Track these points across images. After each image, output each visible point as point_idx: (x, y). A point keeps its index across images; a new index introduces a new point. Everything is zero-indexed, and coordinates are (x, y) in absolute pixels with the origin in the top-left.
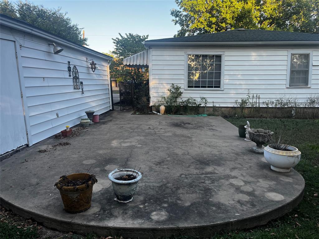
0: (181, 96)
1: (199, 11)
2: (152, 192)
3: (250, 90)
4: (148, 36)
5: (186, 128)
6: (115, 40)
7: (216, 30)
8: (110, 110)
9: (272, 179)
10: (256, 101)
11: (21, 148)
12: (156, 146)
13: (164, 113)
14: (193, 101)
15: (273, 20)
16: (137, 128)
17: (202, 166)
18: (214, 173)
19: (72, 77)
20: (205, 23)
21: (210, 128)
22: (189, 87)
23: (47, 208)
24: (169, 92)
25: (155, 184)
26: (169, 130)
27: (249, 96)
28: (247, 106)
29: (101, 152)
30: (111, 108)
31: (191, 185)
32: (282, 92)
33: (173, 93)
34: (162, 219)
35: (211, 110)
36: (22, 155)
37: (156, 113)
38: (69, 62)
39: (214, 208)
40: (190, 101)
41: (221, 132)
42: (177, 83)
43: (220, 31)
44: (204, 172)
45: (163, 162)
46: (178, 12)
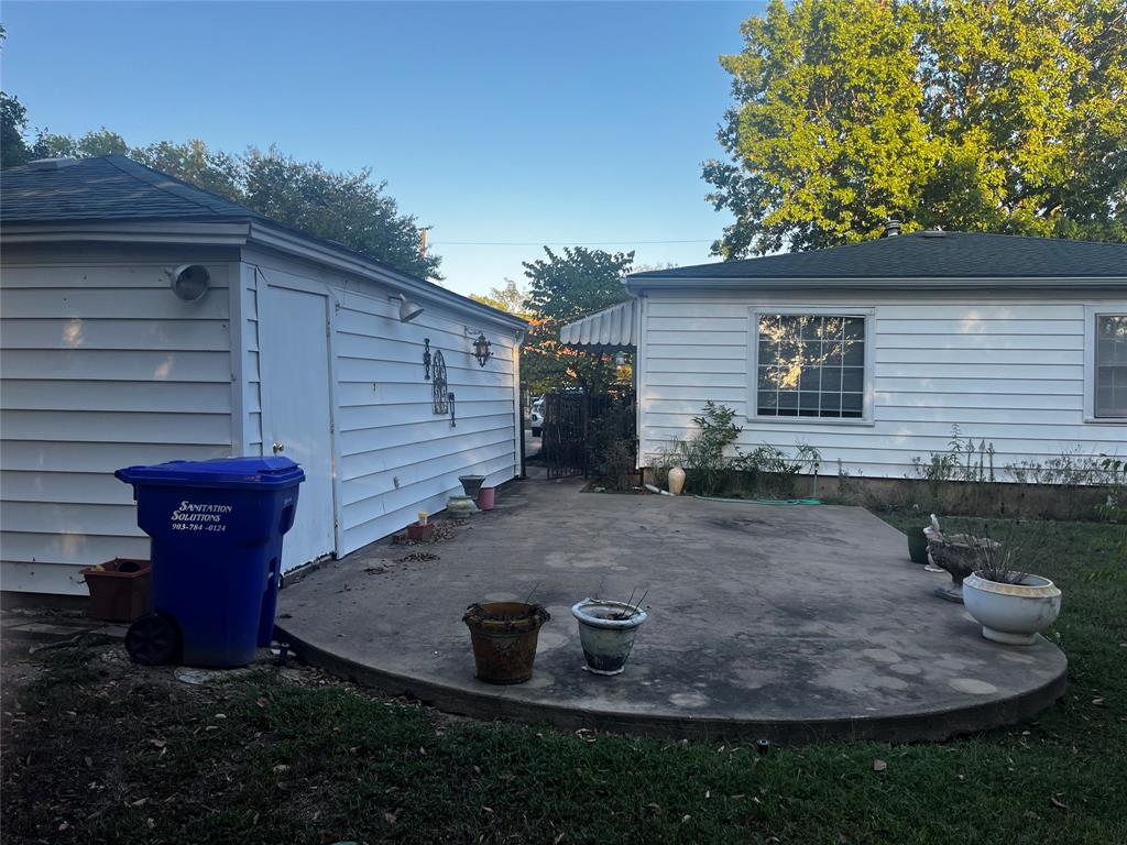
0: (736, 441)
1: (798, 168)
2: (667, 662)
3: (960, 427)
4: (632, 254)
5: (753, 534)
6: (531, 267)
7: (855, 225)
8: (516, 478)
9: (979, 655)
10: (982, 462)
11: (322, 560)
12: (669, 570)
13: (682, 492)
14: (774, 456)
15: (1053, 195)
16: (607, 527)
17: (793, 620)
18: (826, 636)
19: (431, 381)
20: (818, 207)
21: (827, 536)
22: (761, 412)
23: (439, 672)
24: (698, 426)
25: (673, 648)
26: (701, 536)
27: (958, 446)
28: (951, 479)
29: (524, 578)
30: (518, 473)
31: (762, 655)
32: (1073, 434)
33: (710, 429)
34: (696, 705)
35: (834, 485)
36: (328, 576)
37: (657, 490)
38: (427, 341)
39: (817, 696)
40: (766, 455)
41: (856, 547)
42: (725, 400)
43: (868, 230)
44: (798, 632)
45: (689, 607)
46: (727, 169)
